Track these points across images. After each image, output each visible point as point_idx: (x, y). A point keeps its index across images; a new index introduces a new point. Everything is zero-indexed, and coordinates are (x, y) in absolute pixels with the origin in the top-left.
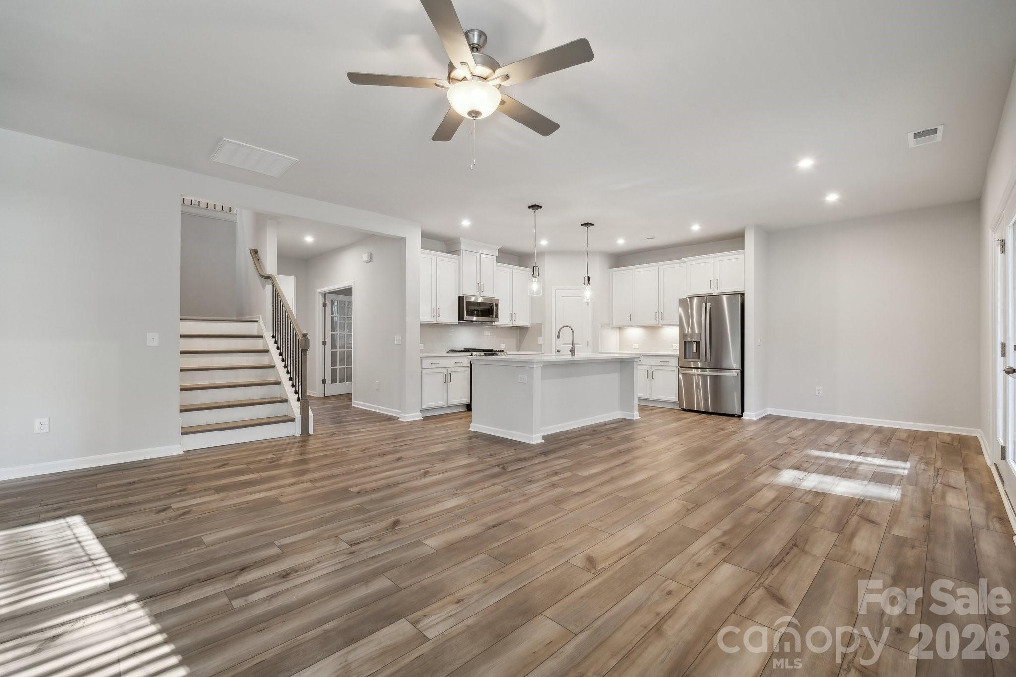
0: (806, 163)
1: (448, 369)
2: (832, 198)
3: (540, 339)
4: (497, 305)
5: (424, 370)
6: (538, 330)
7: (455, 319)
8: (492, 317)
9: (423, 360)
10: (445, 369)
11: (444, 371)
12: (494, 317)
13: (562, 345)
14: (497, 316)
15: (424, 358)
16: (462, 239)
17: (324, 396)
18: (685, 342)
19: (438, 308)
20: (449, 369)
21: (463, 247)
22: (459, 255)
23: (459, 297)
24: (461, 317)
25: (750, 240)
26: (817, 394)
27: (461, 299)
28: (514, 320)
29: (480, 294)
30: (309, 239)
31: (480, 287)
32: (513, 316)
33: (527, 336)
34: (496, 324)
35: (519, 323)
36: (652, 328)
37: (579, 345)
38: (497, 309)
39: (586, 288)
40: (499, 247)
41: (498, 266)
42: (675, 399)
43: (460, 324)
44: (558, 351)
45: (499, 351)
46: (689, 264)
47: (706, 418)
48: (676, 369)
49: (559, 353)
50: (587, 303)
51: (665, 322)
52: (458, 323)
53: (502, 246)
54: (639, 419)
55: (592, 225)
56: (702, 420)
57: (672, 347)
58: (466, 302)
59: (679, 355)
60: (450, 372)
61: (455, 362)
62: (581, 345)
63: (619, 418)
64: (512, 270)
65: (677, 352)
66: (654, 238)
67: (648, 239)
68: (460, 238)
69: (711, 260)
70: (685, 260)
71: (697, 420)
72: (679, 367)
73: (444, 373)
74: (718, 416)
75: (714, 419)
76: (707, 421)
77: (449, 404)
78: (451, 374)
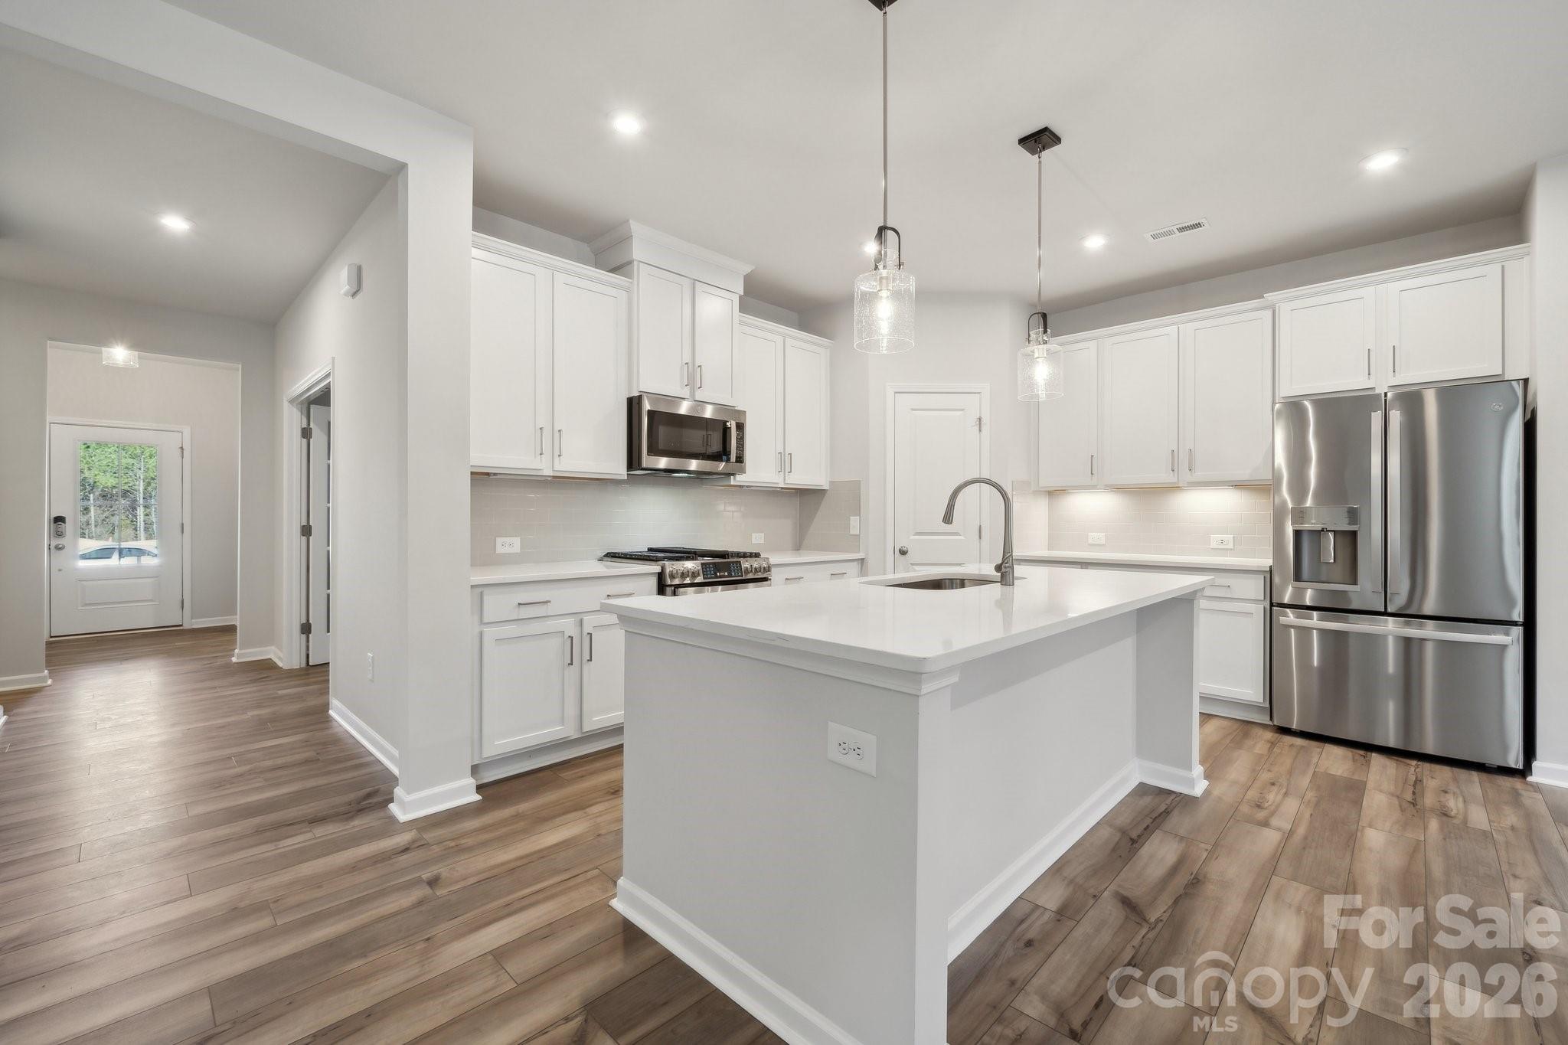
1: (581, 621)
3: (854, 521)
4: (740, 427)
5: (487, 630)
6: (852, 497)
7: (618, 467)
8: (728, 460)
9: (485, 598)
10: (571, 620)
11: (569, 626)
12: (733, 458)
13: (912, 537)
14: (740, 459)
15: (486, 591)
16: (635, 227)
17: (304, 665)
18: (1298, 533)
19: (557, 428)
20: (586, 618)
21: (638, 252)
22: (629, 276)
23: (630, 399)
24: (633, 460)
27: (633, 405)
28: (788, 470)
29: (693, 394)
30: (175, 224)
31: (693, 376)
32: (785, 461)
33: (819, 514)
34: (739, 479)
35: (800, 478)
36: (1146, 494)
37: (957, 537)
38: (741, 440)
39: (1036, 355)
40: (748, 269)
41: (741, 323)
42: (1252, 691)
43: (632, 480)
44: (903, 553)
45: (745, 555)
46: (1285, 310)
47: (1418, 782)
48: (1258, 610)
49: (903, 557)
50: (977, 428)
51: (1199, 475)
52: (626, 478)
53: (754, 268)
54: (1207, 793)
55: (1056, 140)
56: (1429, 800)
57: (1231, 546)
58: (651, 413)
59: (1271, 571)
60: (587, 629)
61: (608, 596)
62: (962, 538)
63: (1143, 789)
64: (782, 339)
65: (1267, 562)
66: (1198, 225)
67: (1180, 230)
68: (628, 221)
69: (1368, 292)
70: (1270, 299)
71: (1409, 796)
72: (1272, 605)
73: (567, 634)
74: (1445, 772)
75: (1453, 787)
76: (1454, 804)
77: (587, 728)
78: (591, 634)
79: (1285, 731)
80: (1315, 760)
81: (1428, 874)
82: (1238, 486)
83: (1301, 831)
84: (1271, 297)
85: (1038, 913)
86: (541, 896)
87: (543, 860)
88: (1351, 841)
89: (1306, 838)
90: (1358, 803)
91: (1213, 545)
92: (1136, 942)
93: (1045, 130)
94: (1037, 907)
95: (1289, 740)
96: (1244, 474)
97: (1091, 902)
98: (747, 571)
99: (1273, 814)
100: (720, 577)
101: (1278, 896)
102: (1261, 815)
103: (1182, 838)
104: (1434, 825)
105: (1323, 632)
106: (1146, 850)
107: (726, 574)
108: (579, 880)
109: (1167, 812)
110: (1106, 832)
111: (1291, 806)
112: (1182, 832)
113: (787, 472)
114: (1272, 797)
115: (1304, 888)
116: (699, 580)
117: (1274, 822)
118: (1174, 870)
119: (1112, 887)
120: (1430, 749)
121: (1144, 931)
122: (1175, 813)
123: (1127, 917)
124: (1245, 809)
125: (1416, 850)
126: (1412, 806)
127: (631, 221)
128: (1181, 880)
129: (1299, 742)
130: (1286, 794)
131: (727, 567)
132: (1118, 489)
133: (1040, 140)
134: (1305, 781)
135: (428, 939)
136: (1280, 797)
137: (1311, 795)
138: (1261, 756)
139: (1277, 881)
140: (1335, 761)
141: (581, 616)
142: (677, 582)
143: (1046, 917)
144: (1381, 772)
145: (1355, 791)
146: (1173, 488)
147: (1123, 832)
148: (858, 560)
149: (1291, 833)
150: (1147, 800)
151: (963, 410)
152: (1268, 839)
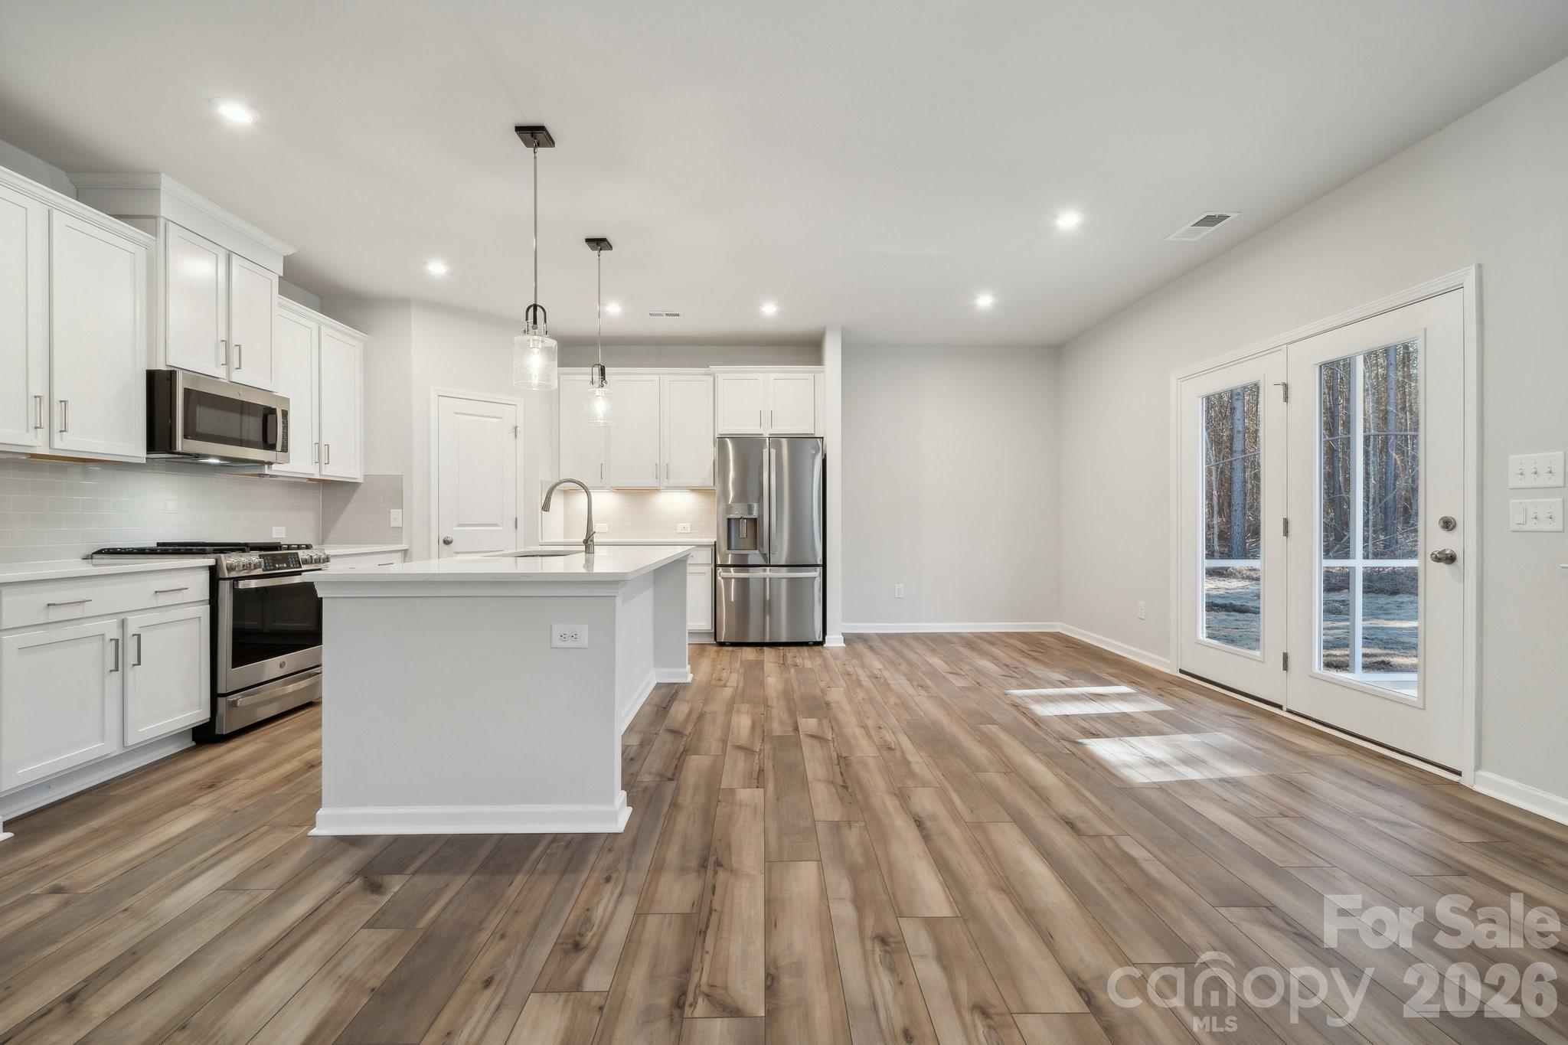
0: (1069, 220)
1: (126, 619)
2: (985, 301)
3: (396, 513)
4: (285, 414)
5: (7, 637)
6: (393, 491)
7: (135, 447)
8: (272, 449)
9: (5, 599)
10: (112, 621)
11: (110, 628)
12: (279, 446)
13: (456, 529)
14: (285, 449)
15: (6, 591)
16: (166, 183)
18: (729, 520)
20: (131, 618)
21: (166, 208)
22: (152, 232)
23: (151, 376)
24: (158, 441)
25: (832, 351)
26: (897, 596)
27: (159, 380)
28: (325, 460)
29: (229, 374)
31: (230, 351)
32: (321, 451)
33: (351, 507)
35: (340, 470)
36: (637, 494)
37: (496, 528)
38: (286, 426)
39: (597, 394)
40: (290, 251)
41: (281, 305)
42: (706, 625)
43: (150, 463)
44: (447, 542)
45: (299, 547)
46: (720, 377)
47: (784, 655)
48: (708, 570)
49: (447, 547)
50: (513, 434)
51: (672, 482)
52: (145, 462)
53: (297, 252)
54: (693, 679)
55: (610, 247)
56: (789, 661)
57: (689, 531)
58: (188, 392)
59: (715, 545)
60: (132, 629)
61: (156, 592)
62: (501, 528)
63: (659, 686)
64: (316, 326)
65: (712, 540)
66: (678, 315)
67: (667, 315)
68: (158, 173)
69: (760, 376)
70: (713, 369)
71: (782, 662)
72: (716, 566)
73: (108, 637)
74: (794, 649)
75: (797, 654)
76: (798, 661)
77: (132, 740)
78: (139, 636)
79: (722, 644)
80: (739, 656)
81: (793, 688)
82: (694, 490)
83: (741, 685)
84: (713, 368)
85: (629, 748)
86: (224, 854)
87: (187, 841)
88: (762, 684)
89: (744, 687)
90: (762, 669)
91: (679, 530)
92: (683, 743)
93: (604, 240)
94: (628, 746)
95: (724, 648)
96: (697, 482)
97: (655, 736)
98: (306, 562)
99: (727, 681)
100: (279, 569)
101: (738, 711)
102: (722, 683)
103: (688, 701)
104: (792, 670)
105: (737, 579)
106: (673, 710)
107: (285, 565)
108: (253, 836)
109: (677, 693)
110: (648, 708)
111: (734, 677)
112: (687, 698)
113: (323, 462)
114: (724, 674)
115: (747, 706)
116: (259, 571)
117: (728, 684)
118: (690, 714)
119: (663, 727)
120: (784, 639)
121: (685, 739)
122: (681, 692)
123: (675, 737)
124: (713, 682)
125: (787, 681)
126: (783, 665)
127: (162, 174)
128: (694, 716)
129: (730, 648)
130: (731, 672)
131: (284, 558)
132: (619, 490)
133: (598, 243)
134: (738, 665)
135: (126, 910)
136: (728, 674)
137: (742, 670)
138: (714, 659)
139: (736, 706)
140: (748, 653)
141: (123, 616)
142: (234, 574)
143: (635, 748)
144: (769, 654)
145: (760, 664)
146: (655, 490)
147: (658, 706)
148: (401, 551)
149: (737, 686)
150: (663, 691)
151: (501, 418)
152: (728, 692)
